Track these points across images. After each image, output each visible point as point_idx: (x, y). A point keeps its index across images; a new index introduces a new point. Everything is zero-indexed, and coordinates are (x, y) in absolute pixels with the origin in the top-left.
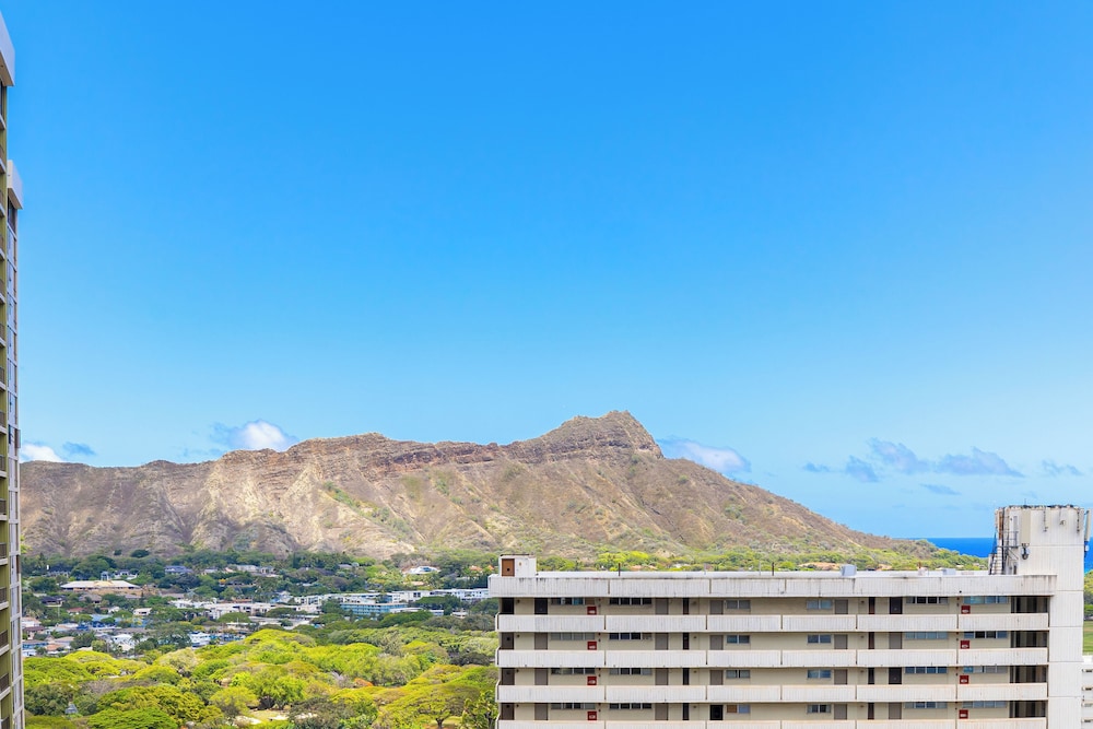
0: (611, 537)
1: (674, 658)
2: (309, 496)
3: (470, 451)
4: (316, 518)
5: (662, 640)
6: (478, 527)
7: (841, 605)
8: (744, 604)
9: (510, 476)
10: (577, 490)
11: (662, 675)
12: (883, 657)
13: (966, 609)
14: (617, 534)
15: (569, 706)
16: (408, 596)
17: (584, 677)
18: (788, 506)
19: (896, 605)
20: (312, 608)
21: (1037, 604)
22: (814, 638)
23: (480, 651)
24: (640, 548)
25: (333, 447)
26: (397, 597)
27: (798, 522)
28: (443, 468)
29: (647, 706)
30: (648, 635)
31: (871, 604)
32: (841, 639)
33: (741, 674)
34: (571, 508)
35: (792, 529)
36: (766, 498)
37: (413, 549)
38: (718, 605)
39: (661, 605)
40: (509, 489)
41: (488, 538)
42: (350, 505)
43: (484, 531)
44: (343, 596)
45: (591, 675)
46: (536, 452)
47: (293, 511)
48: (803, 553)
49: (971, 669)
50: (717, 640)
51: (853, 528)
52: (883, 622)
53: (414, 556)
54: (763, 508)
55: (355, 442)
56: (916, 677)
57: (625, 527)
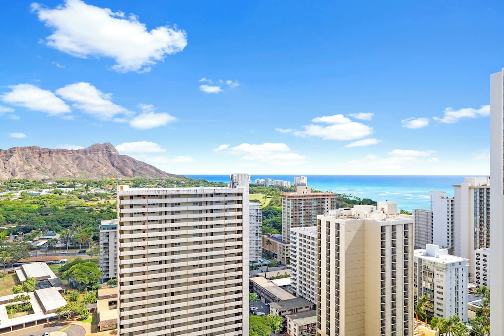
1: (163, 209)
3: (65, 151)
5: (160, 205)
7: (200, 196)
8: (179, 196)
11: (160, 213)
12: (209, 207)
13: (226, 196)
16: (48, 190)
17: (142, 214)
19: (212, 196)
21: (240, 195)
22: (195, 203)
26: (44, 191)
28: (57, 156)
29: (157, 220)
30: (157, 204)
31: (207, 195)
32: (200, 204)
33: (179, 212)
36: (145, 165)
38: (173, 196)
39: (160, 197)
43: (69, 172)
44: (27, 191)
45: (143, 214)
46: (84, 152)
49: (227, 209)
50: (173, 205)
52: (209, 199)
56: (216, 211)
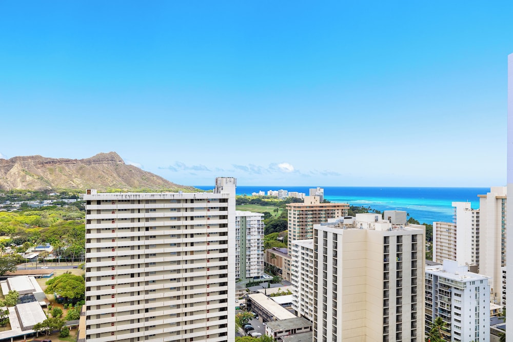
0: (110, 185)
1: (136, 215)
2: (17, 173)
3: (69, 161)
4: (19, 179)
5: (133, 211)
6: (71, 182)
7: (179, 201)
8: (154, 201)
9: (81, 168)
10: (101, 172)
11: (133, 220)
12: (189, 214)
13: (209, 202)
14: (112, 184)
15: (106, 229)
16: (50, 201)
17: (111, 221)
18: (158, 177)
19: (192, 201)
20: (18, 205)
21: (225, 200)
22: (173, 209)
23: (72, 216)
24: (119, 188)
25: (24, 159)
26: (46, 202)
27: (160, 181)
28: (60, 166)
29: (129, 228)
30: (129, 210)
31: (186, 201)
32: (179, 210)
33: (154, 219)
34: (99, 177)
35: (159, 183)
36: (152, 175)
37: (51, 188)
38: (147, 201)
39: (133, 202)
40: (81, 172)
41: (74, 185)
42: (30, 176)
43: (73, 183)
44: (28, 202)
45: (113, 220)
46: (89, 162)
47: (11, 177)
48: (162, 189)
49: (210, 216)
50: (147, 210)
51: (175, 183)
52: (189, 205)
53: (51, 190)
54: (152, 178)
55: (32, 158)
56: (197, 218)
57: (114, 182)
